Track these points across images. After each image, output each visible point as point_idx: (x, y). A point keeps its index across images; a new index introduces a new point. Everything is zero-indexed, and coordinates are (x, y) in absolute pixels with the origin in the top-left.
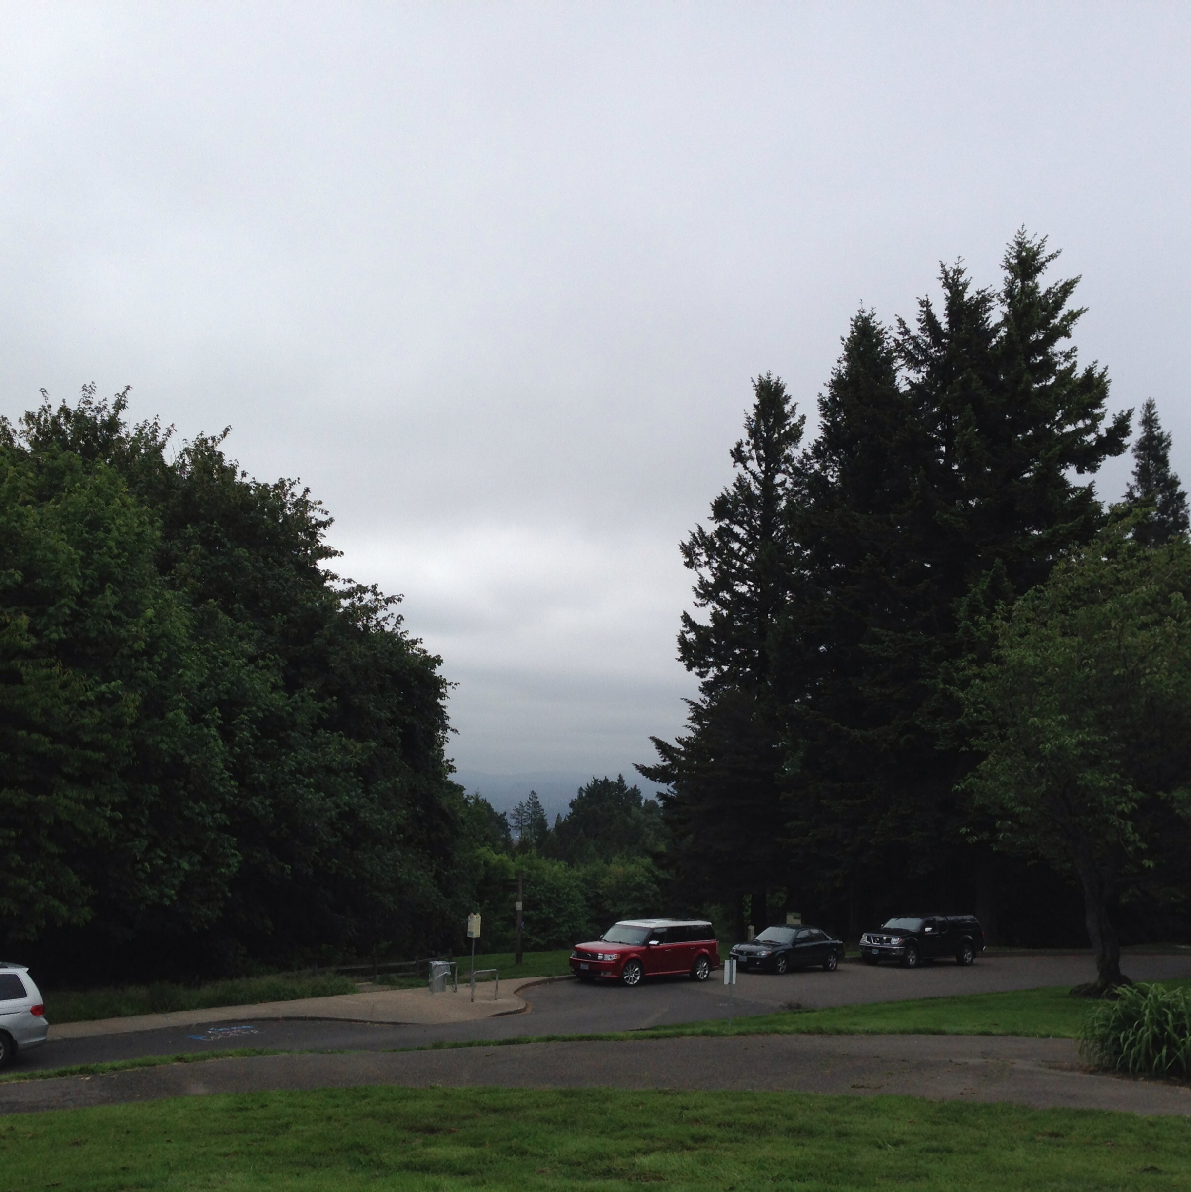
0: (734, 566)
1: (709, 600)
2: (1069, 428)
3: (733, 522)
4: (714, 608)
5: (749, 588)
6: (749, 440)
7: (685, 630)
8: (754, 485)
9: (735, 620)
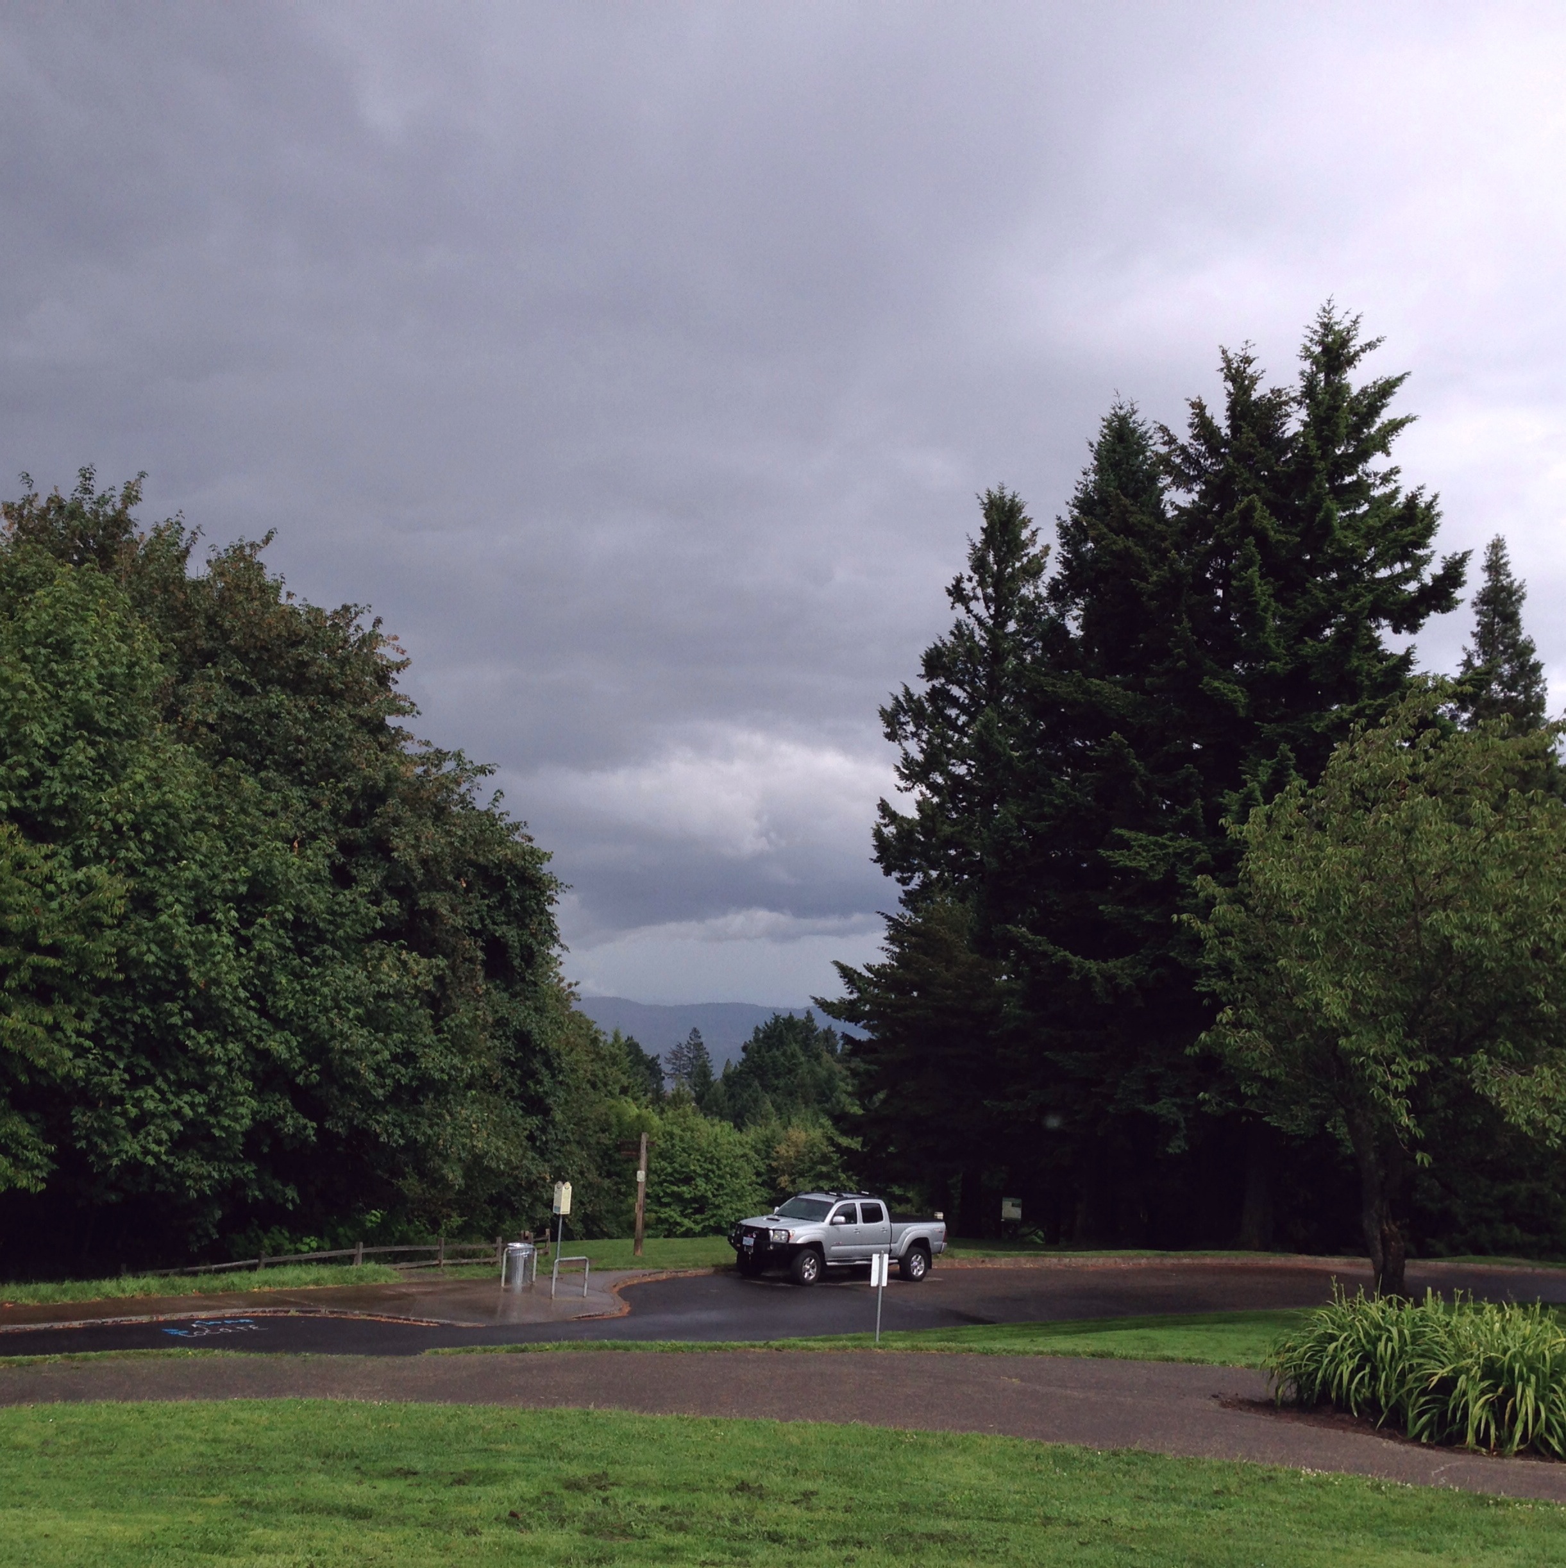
0: (951, 740)
1: (915, 783)
2: (1383, 573)
3: (950, 681)
4: (922, 794)
5: (968, 769)
6: (972, 574)
7: (883, 821)
8: (978, 633)
9: (949, 811)
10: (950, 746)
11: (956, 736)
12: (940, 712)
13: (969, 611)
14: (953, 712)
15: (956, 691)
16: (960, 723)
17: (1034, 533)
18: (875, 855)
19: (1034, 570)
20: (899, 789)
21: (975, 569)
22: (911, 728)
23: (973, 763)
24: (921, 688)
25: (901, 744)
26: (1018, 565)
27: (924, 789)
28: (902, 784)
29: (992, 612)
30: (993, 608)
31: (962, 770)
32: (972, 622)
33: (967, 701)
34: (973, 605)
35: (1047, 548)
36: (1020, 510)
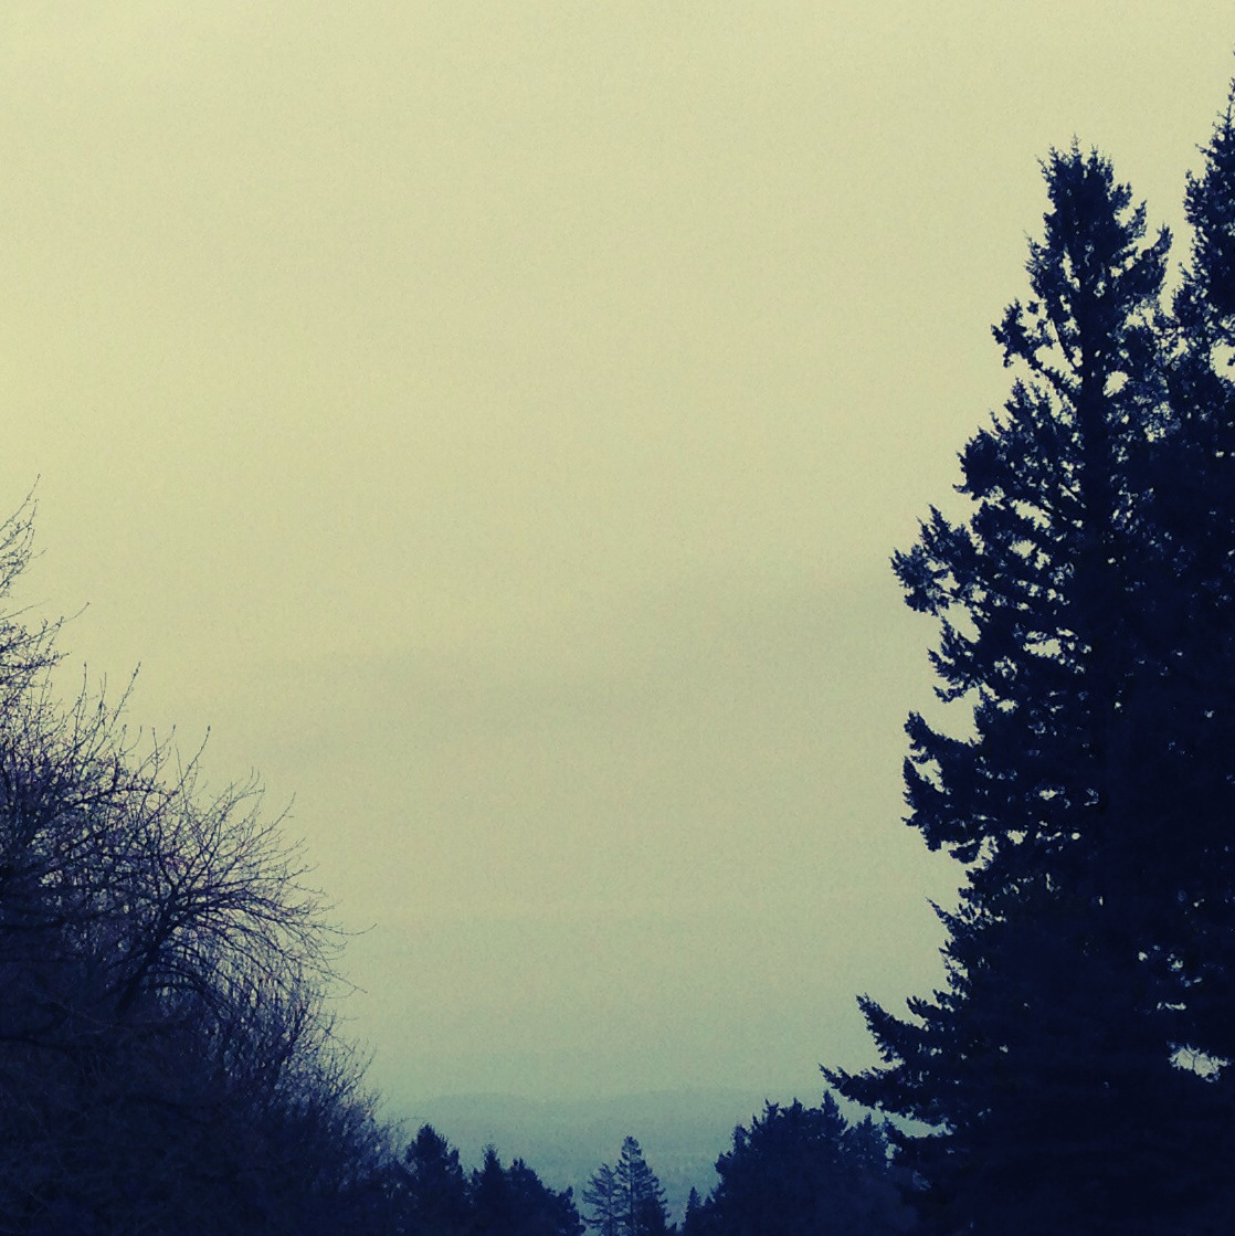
0: (1023, 595)
1: (967, 681)
3: (1011, 494)
4: (984, 695)
5: (1062, 646)
6: (1036, 298)
7: (915, 753)
8: (1057, 405)
9: (1034, 721)
10: (1024, 606)
11: (1034, 589)
12: (999, 549)
13: (1036, 365)
14: (1024, 548)
15: (1024, 510)
16: (1039, 566)
17: (1140, 213)
18: (910, 812)
19: (1147, 277)
20: (940, 694)
21: (1039, 291)
22: (949, 583)
23: (1068, 633)
24: (961, 512)
25: (935, 613)
26: (1116, 272)
27: (985, 687)
28: (945, 684)
29: (1078, 362)
30: (1078, 353)
31: (1049, 648)
32: (1044, 384)
33: (1046, 524)
34: (1041, 354)
35: (1166, 238)
36: (1109, 175)
